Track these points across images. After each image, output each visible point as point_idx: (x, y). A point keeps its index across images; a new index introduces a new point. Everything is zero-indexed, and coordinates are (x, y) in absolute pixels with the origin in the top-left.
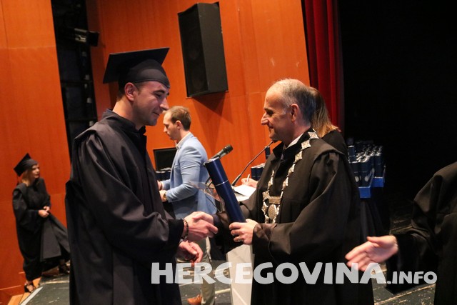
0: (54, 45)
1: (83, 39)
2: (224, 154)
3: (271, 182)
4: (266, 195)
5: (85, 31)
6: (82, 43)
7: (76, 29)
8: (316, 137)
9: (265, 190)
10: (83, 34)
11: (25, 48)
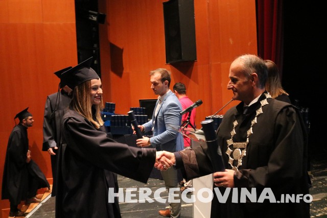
0: (74, 22)
1: (95, 19)
2: (196, 106)
3: (234, 132)
4: (230, 142)
5: (96, 13)
6: (94, 21)
7: (90, 11)
8: (270, 97)
9: (229, 138)
10: (95, 15)
11: (55, 23)
